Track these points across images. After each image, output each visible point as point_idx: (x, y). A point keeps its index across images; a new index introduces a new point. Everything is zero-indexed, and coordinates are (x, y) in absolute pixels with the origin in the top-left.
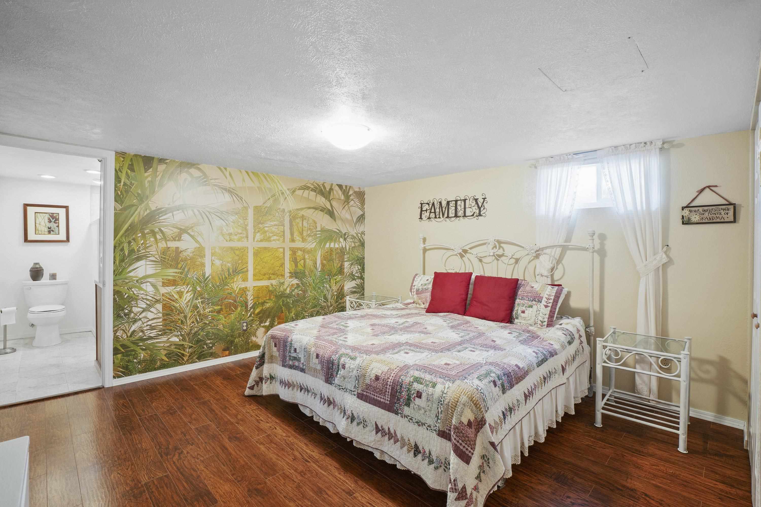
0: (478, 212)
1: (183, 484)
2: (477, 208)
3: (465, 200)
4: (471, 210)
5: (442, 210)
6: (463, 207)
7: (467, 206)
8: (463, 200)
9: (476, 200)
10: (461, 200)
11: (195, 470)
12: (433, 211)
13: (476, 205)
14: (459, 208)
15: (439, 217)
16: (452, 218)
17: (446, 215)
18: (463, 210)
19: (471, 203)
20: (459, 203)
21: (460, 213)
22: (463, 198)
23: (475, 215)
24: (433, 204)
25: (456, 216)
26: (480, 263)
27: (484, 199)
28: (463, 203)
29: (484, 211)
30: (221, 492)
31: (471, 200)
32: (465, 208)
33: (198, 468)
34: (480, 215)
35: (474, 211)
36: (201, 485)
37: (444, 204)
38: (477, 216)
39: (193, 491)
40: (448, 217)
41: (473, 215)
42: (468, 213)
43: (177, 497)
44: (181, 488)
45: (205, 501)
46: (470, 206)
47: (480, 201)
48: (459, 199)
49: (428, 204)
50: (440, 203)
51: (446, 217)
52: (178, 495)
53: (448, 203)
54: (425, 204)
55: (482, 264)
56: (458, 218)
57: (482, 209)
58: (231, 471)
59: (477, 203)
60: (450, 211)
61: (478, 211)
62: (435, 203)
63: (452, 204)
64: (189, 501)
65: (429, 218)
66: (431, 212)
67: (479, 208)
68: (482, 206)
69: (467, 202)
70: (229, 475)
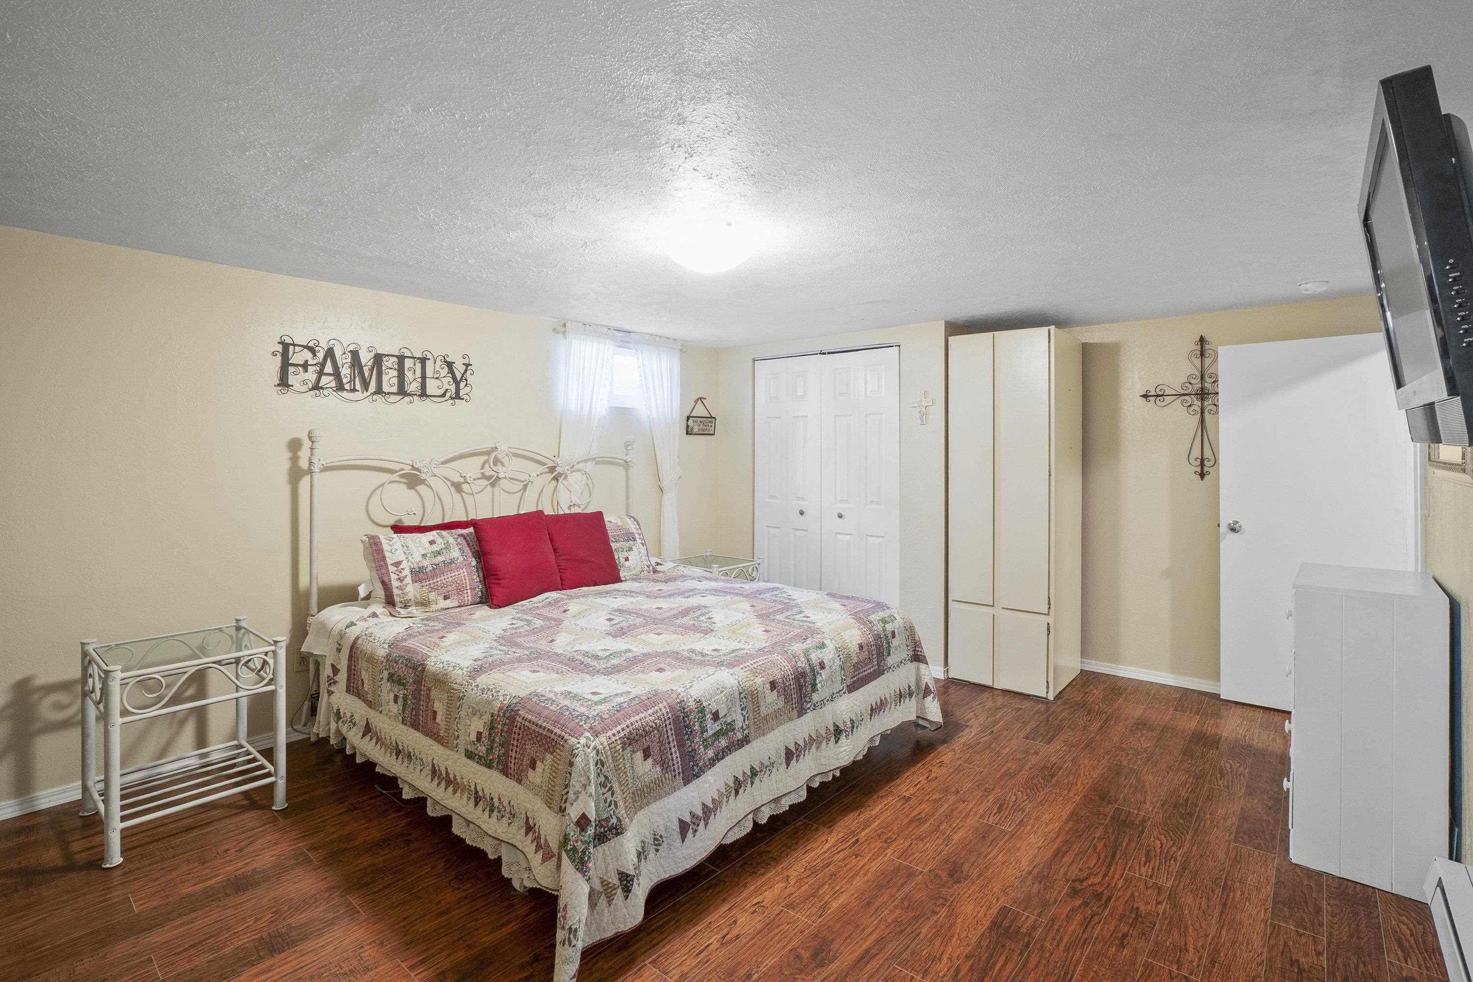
0: (454, 391)
1: (1000, 970)
2: (451, 380)
3: (423, 361)
4: (437, 382)
5: (361, 373)
6: (418, 373)
7: (429, 373)
8: (419, 358)
9: (450, 365)
10: (414, 358)
11: (958, 971)
12: (329, 368)
13: (450, 375)
14: (409, 375)
15: (354, 390)
16: (392, 396)
17: (372, 387)
18: (419, 380)
19: (438, 368)
20: (408, 363)
21: (413, 387)
22: (418, 355)
23: (448, 395)
24: (330, 353)
25: (402, 391)
26: (457, 496)
27: (467, 365)
28: (418, 366)
29: (467, 390)
30: (982, 911)
31: (438, 363)
32: (424, 377)
33: (949, 969)
34: (457, 396)
35: (446, 386)
36: (985, 943)
37: (366, 358)
38: (452, 398)
39: (1003, 946)
40: (379, 391)
41: (443, 395)
42: (432, 387)
43: (1031, 959)
44: (1010, 966)
45: (1013, 921)
46: (436, 376)
47: (459, 368)
48: (408, 354)
49: (312, 350)
50: (355, 355)
51: (375, 393)
52: (1027, 961)
53: (378, 359)
54: (298, 349)
55: (462, 496)
56: (407, 399)
57: (462, 384)
58: (928, 918)
59: (451, 371)
60: (385, 378)
61: (453, 388)
62: (338, 353)
63: (389, 363)
64: (1026, 941)
65: (317, 387)
66: (321, 373)
67: (457, 383)
68: (461, 379)
69: (429, 365)
70: (940, 916)
